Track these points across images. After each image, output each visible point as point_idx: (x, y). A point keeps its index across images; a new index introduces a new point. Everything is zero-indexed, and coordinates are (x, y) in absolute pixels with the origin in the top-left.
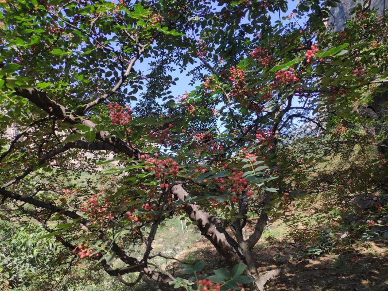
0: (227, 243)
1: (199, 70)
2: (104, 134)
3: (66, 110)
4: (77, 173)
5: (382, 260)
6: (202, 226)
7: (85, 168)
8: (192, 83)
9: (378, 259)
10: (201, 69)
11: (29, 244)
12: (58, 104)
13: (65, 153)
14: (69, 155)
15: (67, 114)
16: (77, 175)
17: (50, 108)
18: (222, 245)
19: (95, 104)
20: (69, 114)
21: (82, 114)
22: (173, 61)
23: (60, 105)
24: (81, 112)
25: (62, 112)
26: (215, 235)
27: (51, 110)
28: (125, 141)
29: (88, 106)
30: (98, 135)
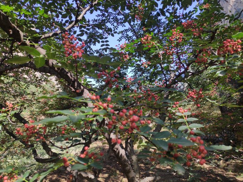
0: (125, 157)
1: (126, 32)
2: (52, 62)
3: (24, 36)
4: (27, 85)
5: (207, 172)
7: (33, 82)
8: (120, 39)
9: (204, 171)
10: (128, 31)
12: (18, 29)
13: (21, 69)
14: (23, 71)
15: (24, 39)
16: (27, 86)
17: (11, 30)
18: (122, 158)
19: (49, 37)
20: (26, 40)
21: (37, 42)
22: (109, 22)
23: (20, 31)
24: (36, 40)
25: (21, 37)
26: (119, 151)
27: (11, 33)
28: (67, 71)
29: (43, 37)
30: (47, 62)
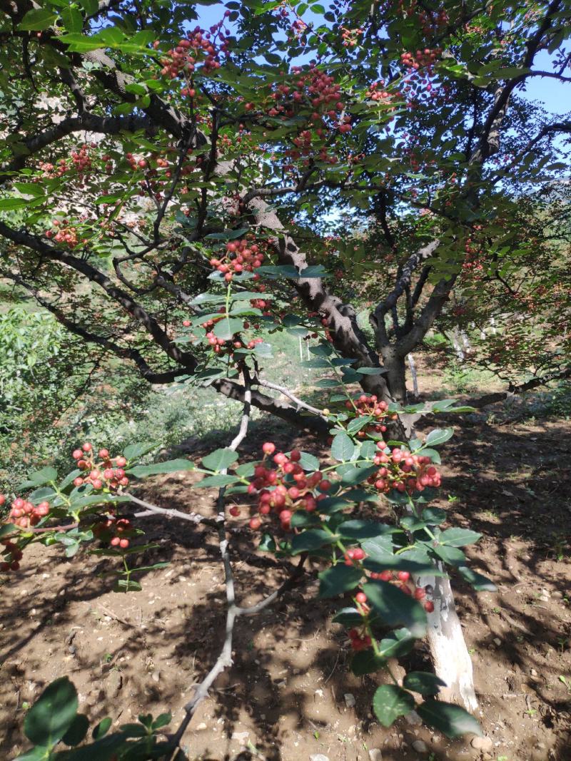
0: (352, 335)
2: (124, 80)
6: (309, 296)
11: (19, 345)
18: (343, 337)
30: (112, 82)
